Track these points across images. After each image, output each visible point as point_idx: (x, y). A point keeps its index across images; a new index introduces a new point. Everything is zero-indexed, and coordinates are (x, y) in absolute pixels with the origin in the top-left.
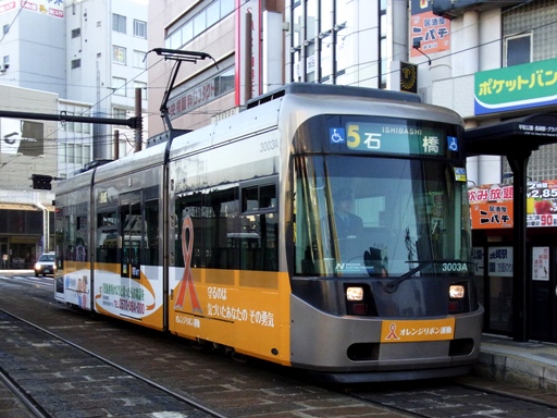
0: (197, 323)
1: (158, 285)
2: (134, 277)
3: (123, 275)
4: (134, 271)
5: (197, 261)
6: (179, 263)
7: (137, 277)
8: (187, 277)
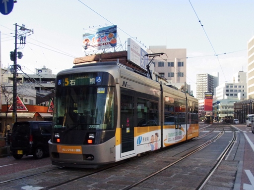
0: (191, 135)
1: (185, 129)
2: (179, 128)
3: (176, 129)
4: (179, 126)
5: (192, 123)
6: (189, 124)
7: (180, 128)
8: (190, 126)
